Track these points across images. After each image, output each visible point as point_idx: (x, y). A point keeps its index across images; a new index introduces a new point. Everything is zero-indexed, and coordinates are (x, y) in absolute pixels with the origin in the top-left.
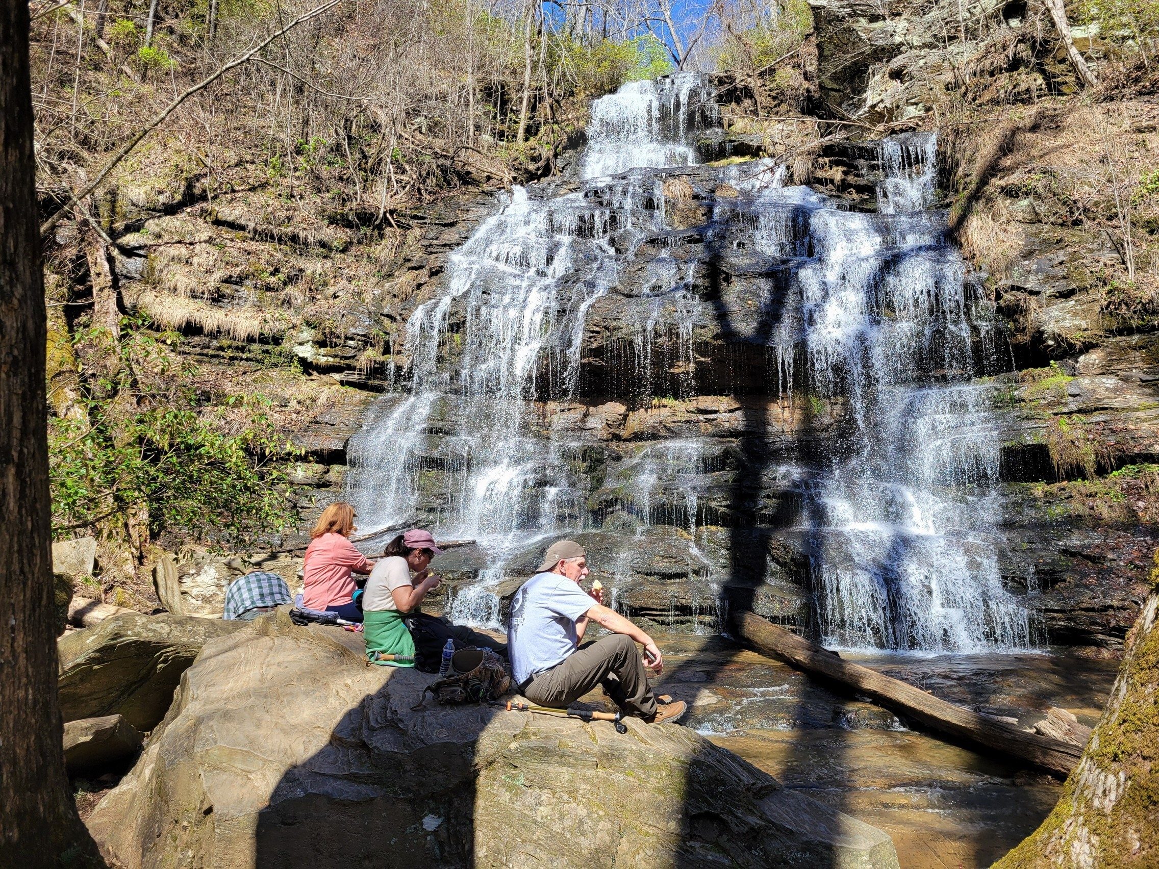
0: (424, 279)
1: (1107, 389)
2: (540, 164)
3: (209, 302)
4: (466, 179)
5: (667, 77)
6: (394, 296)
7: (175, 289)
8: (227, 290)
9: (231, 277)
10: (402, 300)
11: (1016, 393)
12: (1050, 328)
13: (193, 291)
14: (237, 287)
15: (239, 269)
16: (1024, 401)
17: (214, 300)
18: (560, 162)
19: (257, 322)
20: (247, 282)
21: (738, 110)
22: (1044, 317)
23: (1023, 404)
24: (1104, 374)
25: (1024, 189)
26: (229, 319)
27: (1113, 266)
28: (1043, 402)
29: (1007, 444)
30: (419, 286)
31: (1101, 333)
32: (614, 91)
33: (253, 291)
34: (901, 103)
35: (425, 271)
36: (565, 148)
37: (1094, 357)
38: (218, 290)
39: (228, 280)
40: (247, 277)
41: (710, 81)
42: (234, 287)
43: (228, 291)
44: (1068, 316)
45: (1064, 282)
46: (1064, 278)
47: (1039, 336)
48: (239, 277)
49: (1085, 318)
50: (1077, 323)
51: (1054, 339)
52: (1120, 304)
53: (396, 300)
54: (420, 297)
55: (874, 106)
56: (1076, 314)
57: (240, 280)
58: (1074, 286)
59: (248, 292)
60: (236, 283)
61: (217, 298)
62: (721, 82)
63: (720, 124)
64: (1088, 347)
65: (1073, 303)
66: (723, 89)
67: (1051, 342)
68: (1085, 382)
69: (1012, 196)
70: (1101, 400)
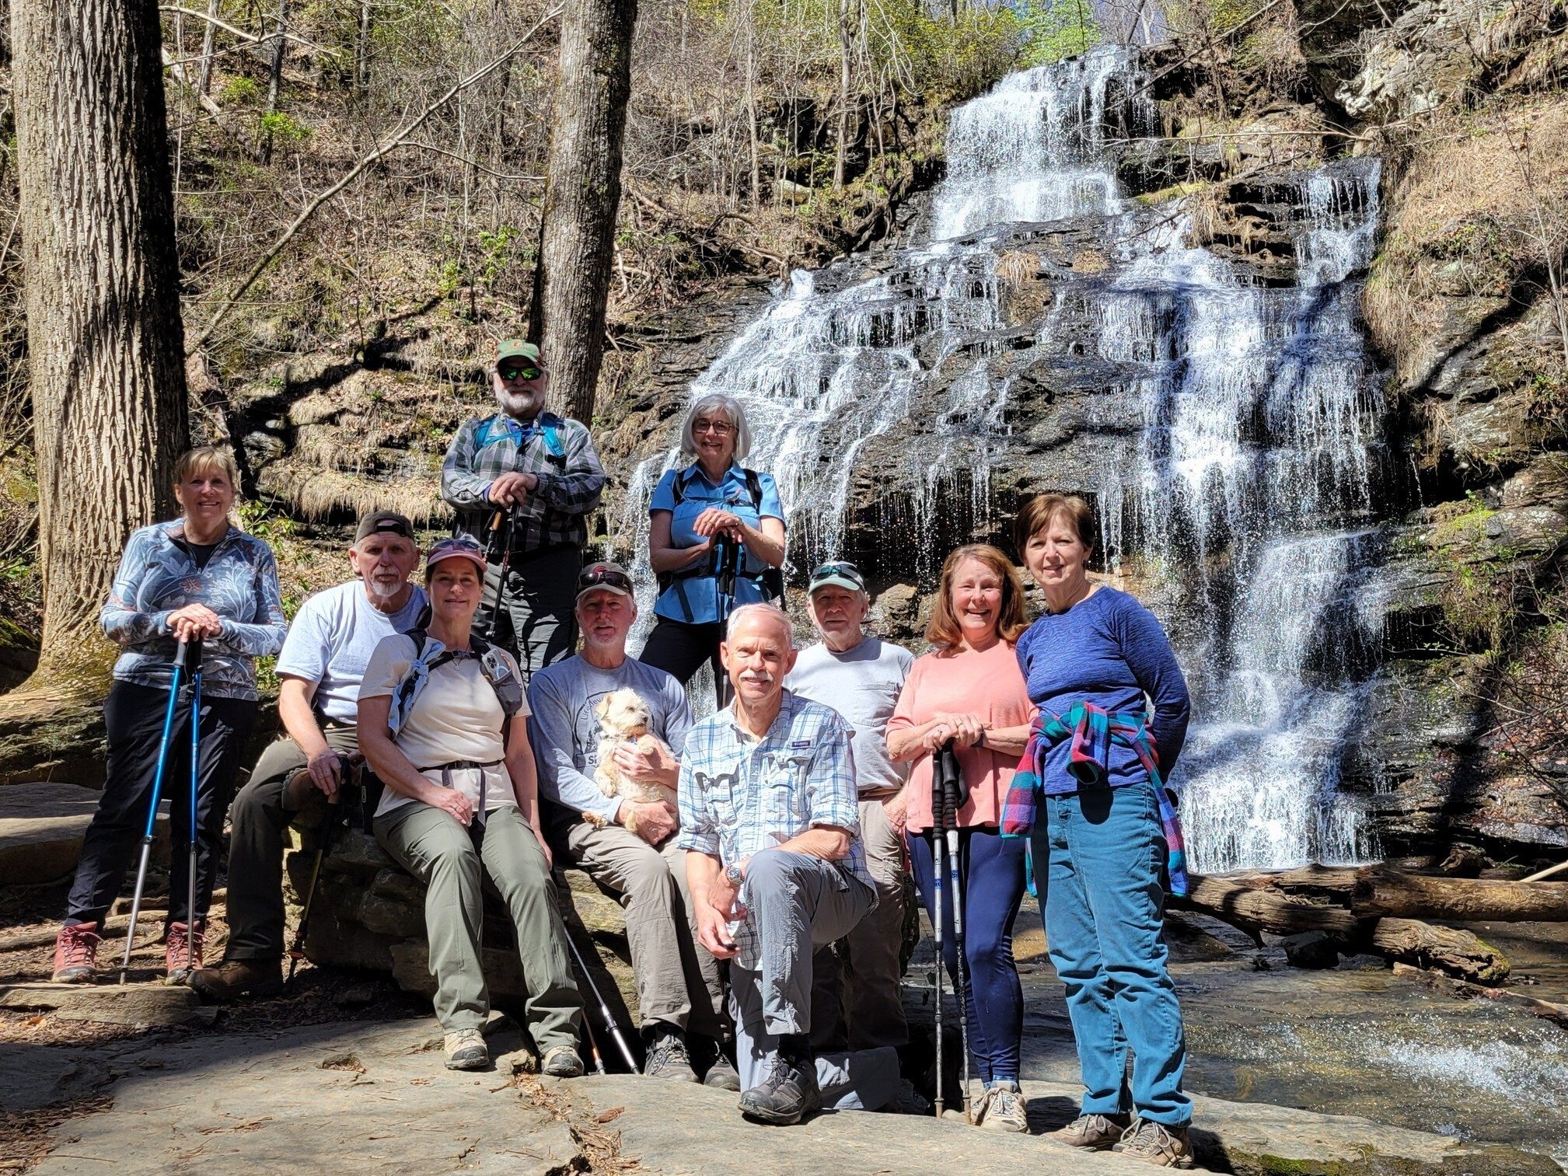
0: (652, 424)
1: (1536, 525)
2: (867, 220)
3: (364, 475)
4: (734, 261)
5: (1073, 59)
6: (612, 450)
7: (318, 460)
8: (387, 456)
9: (391, 437)
10: (623, 456)
11: (1422, 537)
12: (1460, 445)
13: (342, 462)
14: (401, 452)
15: (402, 426)
16: (1431, 548)
17: (369, 472)
18: (902, 214)
19: (427, 500)
20: (414, 444)
21: (1189, 105)
22: (1453, 431)
23: (1430, 553)
24: (1532, 504)
25: (1450, 248)
26: (389, 497)
27: (1548, 353)
28: (1455, 548)
29: (1394, 608)
30: (646, 434)
31: (1527, 448)
32: (989, 88)
33: (421, 456)
34: (1408, 89)
35: (653, 412)
36: (911, 190)
37: (1520, 482)
38: (374, 457)
39: (388, 443)
40: (414, 437)
41: (1142, 61)
42: (396, 451)
43: (388, 458)
44: (1483, 427)
45: (1482, 380)
46: (1483, 374)
47: (1448, 457)
48: (402, 437)
49: (1504, 429)
50: (1493, 436)
51: (1466, 460)
52: (1549, 406)
53: (615, 457)
54: (645, 450)
55: (1374, 94)
56: (1493, 424)
57: (404, 443)
58: (1495, 384)
59: (415, 458)
60: (399, 447)
61: (375, 469)
62: (1160, 60)
63: (1159, 131)
64: (1509, 470)
65: (1492, 408)
66: (1161, 73)
67: (1464, 465)
68: (1508, 517)
69: (1438, 258)
70: (1527, 541)
